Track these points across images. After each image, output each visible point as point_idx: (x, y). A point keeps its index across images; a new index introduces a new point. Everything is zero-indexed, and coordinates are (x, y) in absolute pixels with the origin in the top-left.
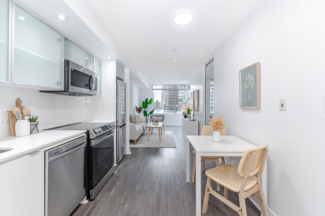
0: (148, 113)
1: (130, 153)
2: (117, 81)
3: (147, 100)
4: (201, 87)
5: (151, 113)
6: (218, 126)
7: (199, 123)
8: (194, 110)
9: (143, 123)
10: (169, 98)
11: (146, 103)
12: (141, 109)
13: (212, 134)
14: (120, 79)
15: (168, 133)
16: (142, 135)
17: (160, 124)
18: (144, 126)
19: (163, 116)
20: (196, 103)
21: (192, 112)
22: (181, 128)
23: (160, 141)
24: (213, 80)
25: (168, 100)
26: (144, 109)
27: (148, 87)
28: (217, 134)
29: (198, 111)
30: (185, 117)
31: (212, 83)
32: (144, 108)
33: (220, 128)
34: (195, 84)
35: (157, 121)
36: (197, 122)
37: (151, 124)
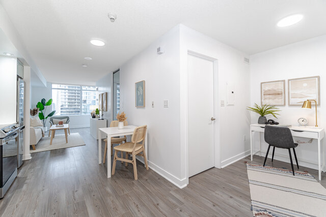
0: (46, 116)
1: (31, 158)
2: (18, 80)
3: (43, 101)
4: (109, 90)
5: (50, 115)
6: (122, 118)
7: (107, 121)
8: (103, 110)
9: (41, 127)
10: (69, 99)
11: (43, 104)
12: (37, 110)
13: (117, 126)
14: (21, 78)
15: (74, 135)
16: (41, 140)
17: (66, 126)
18: (43, 130)
19: (68, 118)
20: (105, 105)
21: (101, 112)
22: (89, 129)
23: (67, 142)
24: (119, 84)
25: (67, 100)
26: (40, 112)
27: (46, 86)
28: (121, 124)
29: (106, 111)
30: (94, 117)
31: (118, 86)
32: (40, 110)
33: (123, 120)
34: (104, 86)
35: (61, 123)
36: (105, 121)
37: (54, 127)
